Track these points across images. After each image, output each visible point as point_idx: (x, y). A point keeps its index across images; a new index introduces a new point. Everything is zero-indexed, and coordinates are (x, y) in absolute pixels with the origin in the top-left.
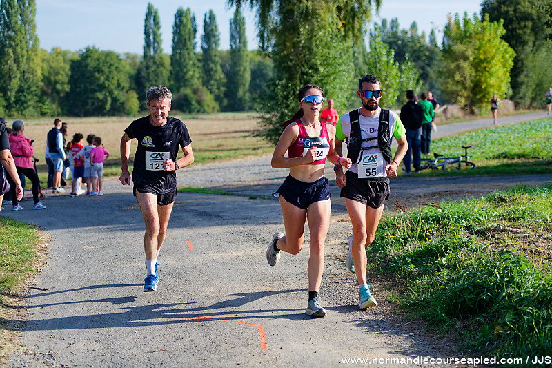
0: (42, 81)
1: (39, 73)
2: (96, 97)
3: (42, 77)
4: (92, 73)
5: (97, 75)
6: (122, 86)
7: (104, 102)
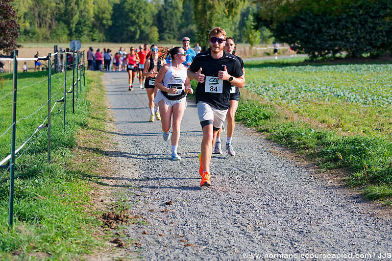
0: (94, 17)
1: (92, 12)
2: (129, 30)
3: (94, 15)
4: (127, 14)
5: (130, 14)
6: (147, 23)
7: (135, 33)
